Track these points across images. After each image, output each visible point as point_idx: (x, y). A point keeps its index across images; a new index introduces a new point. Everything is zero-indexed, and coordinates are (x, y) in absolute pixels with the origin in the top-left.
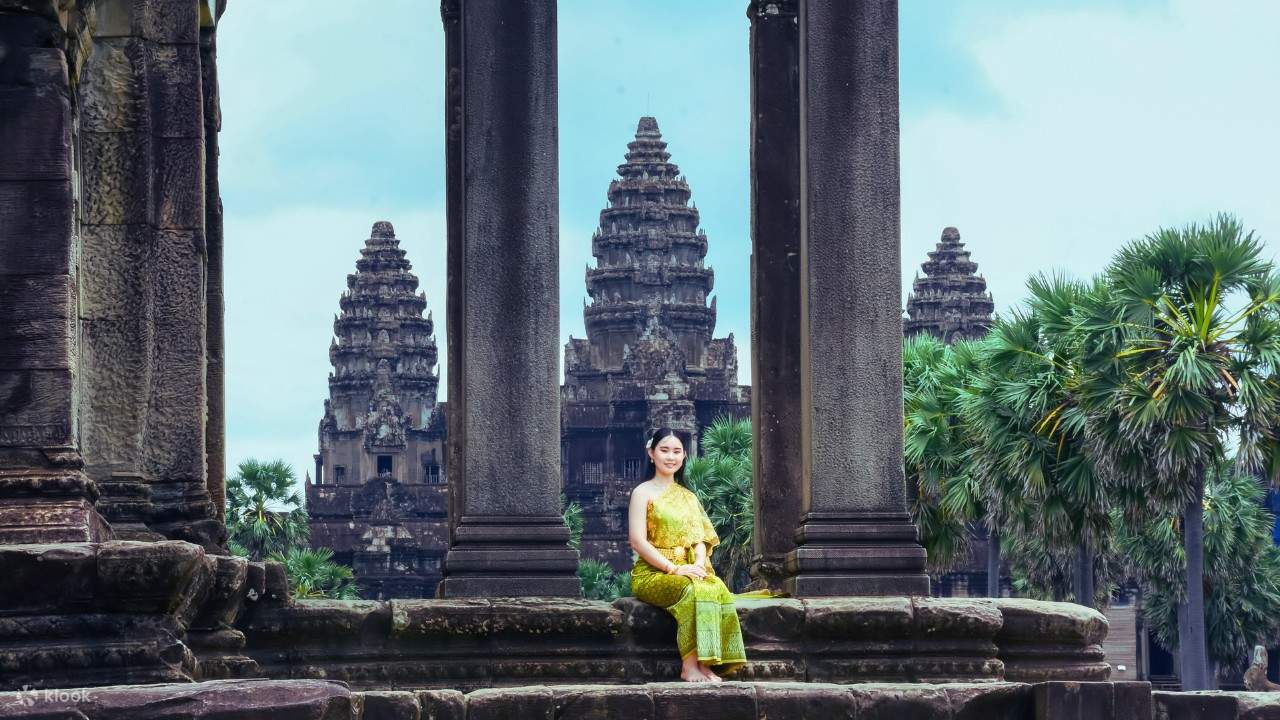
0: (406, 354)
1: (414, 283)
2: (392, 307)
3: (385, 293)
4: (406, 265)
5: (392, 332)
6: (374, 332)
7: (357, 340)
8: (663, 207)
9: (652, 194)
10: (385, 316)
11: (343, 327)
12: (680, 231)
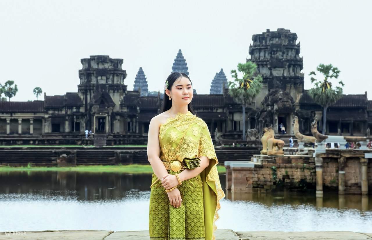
0: (144, 86)
1: (145, 76)
2: (142, 79)
3: (141, 77)
4: (144, 73)
5: (142, 83)
6: (139, 83)
7: (137, 84)
8: (182, 63)
9: (180, 61)
10: (141, 81)
11: (135, 82)
12: (184, 66)
